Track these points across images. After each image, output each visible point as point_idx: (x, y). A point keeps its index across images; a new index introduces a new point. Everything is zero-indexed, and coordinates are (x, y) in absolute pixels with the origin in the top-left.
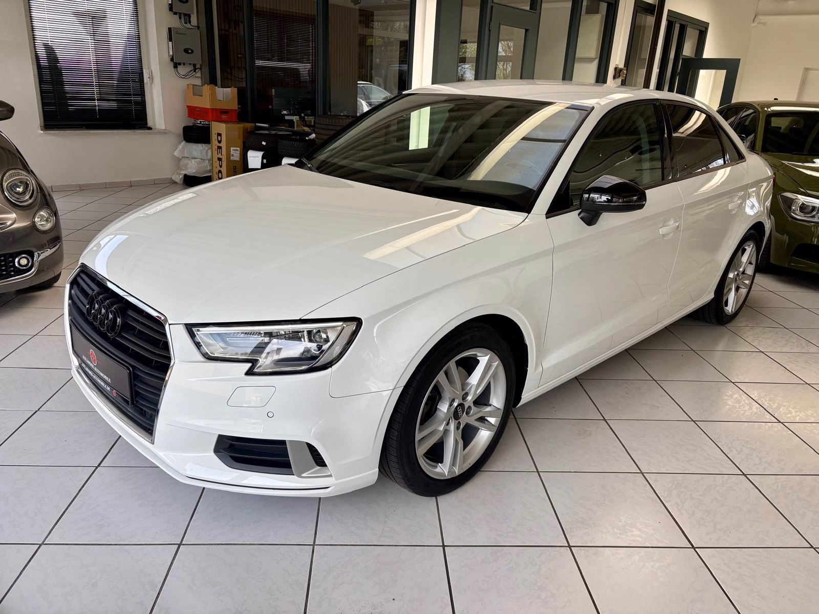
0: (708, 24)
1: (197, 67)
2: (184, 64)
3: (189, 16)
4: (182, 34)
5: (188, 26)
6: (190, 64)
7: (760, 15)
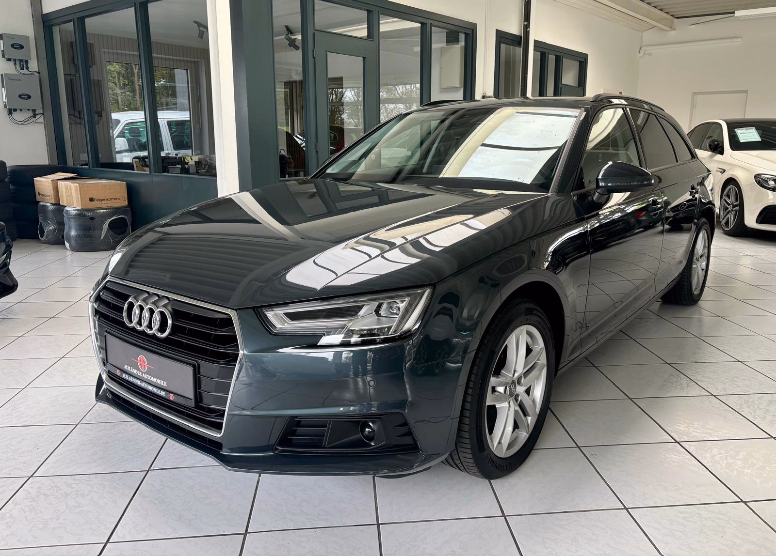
0: (587, 55)
1: (37, 113)
2: (21, 110)
3: (27, 62)
4: (16, 80)
5: (25, 71)
6: (29, 110)
7: (645, 46)
